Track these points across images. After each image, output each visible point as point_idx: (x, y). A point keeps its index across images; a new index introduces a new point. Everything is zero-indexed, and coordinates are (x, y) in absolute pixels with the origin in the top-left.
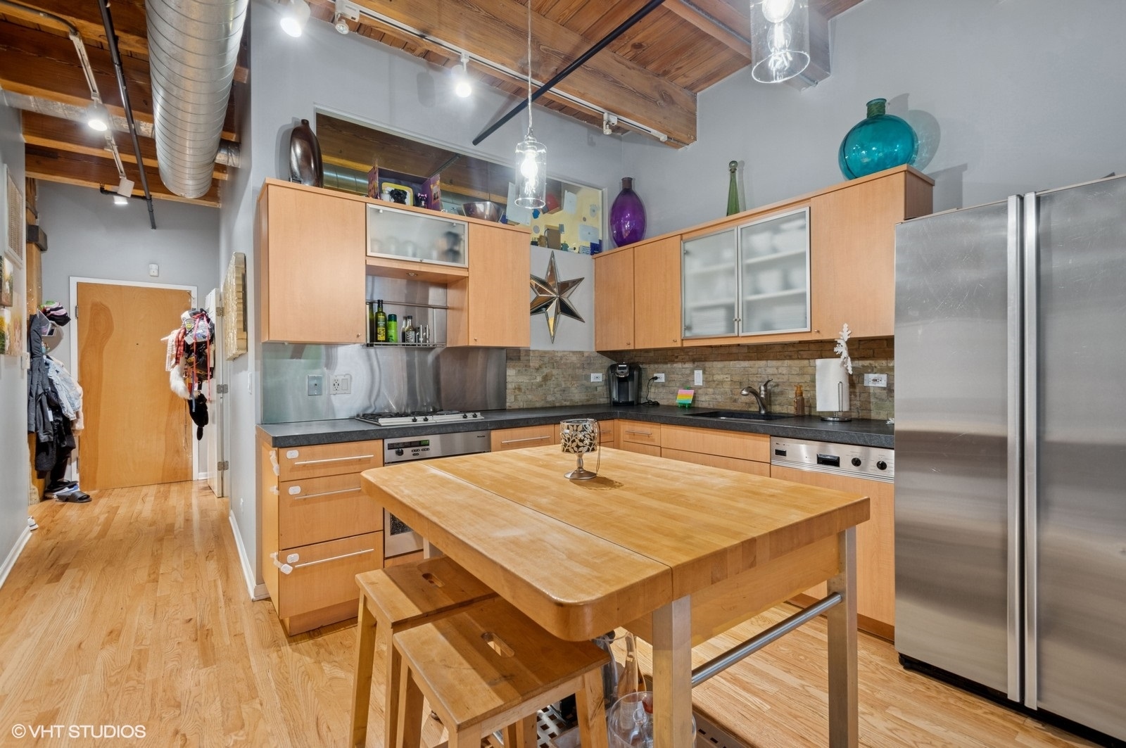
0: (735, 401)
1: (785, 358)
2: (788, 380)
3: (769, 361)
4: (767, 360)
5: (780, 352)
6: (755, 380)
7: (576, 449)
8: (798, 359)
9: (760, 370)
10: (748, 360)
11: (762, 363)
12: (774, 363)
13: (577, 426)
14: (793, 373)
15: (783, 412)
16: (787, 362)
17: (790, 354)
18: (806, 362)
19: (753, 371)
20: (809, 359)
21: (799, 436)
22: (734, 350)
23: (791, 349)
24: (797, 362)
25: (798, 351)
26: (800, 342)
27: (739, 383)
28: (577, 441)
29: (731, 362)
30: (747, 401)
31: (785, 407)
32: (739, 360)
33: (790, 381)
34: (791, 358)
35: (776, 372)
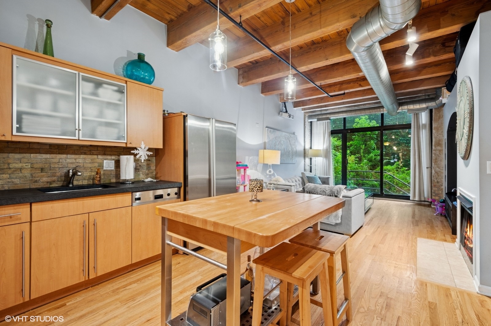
0: (36, 181)
1: (81, 154)
2: (83, 166)
3: (68, 155)
4: (67, 154)
5: (77, 150)
6: (56, 167)
7: (257, 191)
8: (90, 154)
9: (61, 160)
10: (50, 154)
11: (64, 156)
12: (73, 156)
13: (258, 182)
14: (87, 162)
15: (79, 184)
16: (82, 156)
17: (85, 151)
18: (95, 156)
19: (54, 160)
20: (97, 155)
21: (149, 189)
22: (35, 146)
23: (85, 149)
24: (90, 156)
25: (90, 150)
26: (91, 146)
27: (40, 169)
28: (258, 187)
29: (32, 155)
30: (48, 180)
31: (81, 181)
32: (41, 153)
33: (85, 166)
34: (85, 154)
35: (74, 161)
